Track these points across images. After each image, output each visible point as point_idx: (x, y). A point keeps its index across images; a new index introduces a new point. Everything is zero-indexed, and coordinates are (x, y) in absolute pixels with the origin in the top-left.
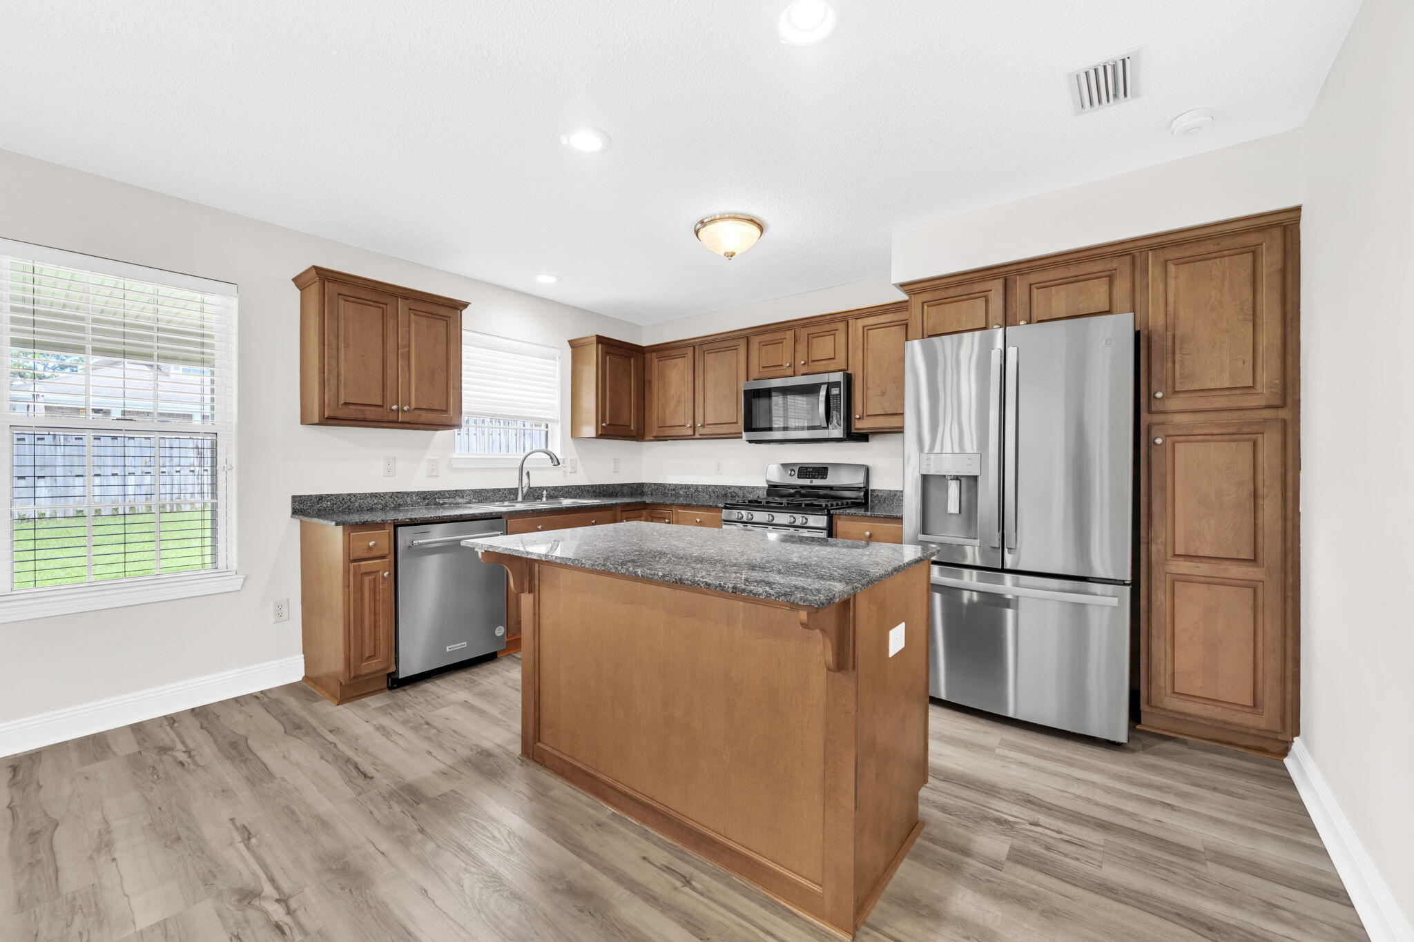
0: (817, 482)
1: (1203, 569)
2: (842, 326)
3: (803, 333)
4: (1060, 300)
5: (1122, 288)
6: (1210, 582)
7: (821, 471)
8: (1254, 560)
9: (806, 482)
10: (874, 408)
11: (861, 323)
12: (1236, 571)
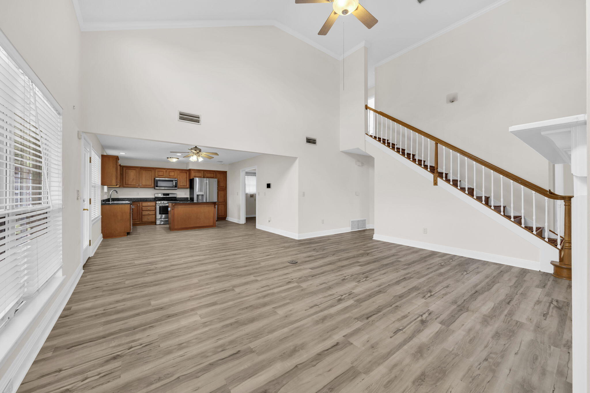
0: (167, 196)
1: (221, 203)
2: (175, 171)
3: (168, 171)
4: (209, 175)
5: (215, 175)
6: (221, 204)
7: (168, 194)
8: (224, 202)
9: (165, 196)
10: (181, 184)
11: (179, 171)
12: (223, 203)
